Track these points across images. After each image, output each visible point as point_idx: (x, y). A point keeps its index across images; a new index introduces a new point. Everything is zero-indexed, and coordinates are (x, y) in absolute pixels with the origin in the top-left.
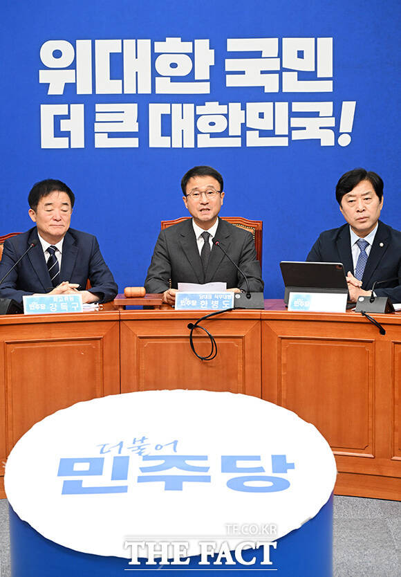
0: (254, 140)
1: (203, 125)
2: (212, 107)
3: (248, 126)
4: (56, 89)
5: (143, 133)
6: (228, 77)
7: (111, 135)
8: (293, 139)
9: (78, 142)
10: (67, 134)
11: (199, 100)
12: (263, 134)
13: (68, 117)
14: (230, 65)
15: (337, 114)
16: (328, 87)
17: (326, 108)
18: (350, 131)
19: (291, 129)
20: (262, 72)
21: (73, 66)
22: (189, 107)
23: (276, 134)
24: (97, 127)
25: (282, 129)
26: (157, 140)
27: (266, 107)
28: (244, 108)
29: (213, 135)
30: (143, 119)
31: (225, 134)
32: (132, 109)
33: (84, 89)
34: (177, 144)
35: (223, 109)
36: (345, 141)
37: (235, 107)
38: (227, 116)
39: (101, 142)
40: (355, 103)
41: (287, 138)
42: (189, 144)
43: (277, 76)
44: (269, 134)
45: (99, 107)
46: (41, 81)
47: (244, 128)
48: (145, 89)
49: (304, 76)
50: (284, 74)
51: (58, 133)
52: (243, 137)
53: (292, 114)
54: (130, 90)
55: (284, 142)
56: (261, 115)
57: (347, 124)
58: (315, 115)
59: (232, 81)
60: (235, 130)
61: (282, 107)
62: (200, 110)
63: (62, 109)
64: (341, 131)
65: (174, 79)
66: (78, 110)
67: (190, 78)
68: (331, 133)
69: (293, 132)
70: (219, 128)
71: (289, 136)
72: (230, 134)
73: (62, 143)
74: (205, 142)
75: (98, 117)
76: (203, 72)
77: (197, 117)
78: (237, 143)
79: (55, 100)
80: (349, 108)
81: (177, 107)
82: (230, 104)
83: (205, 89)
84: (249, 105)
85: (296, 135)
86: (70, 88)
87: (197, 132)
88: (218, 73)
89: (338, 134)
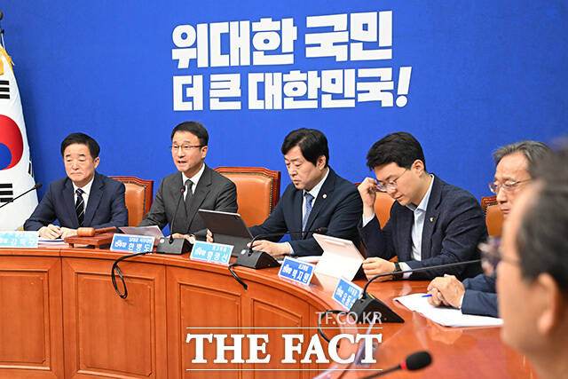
0: (328, 103)
1: (288, 90)
2: (295, 75)
3: (323, 90)
4: (184, 64)
5: (244, 98)
6: (307, 49)
7: (222, 99)
8: (359, 100)
9: (199, 106)
10: (191, 99)
11: (285, 69)
12: (335, 97)
13: (191, 86)
14: (309, 39)
15: (395, 78)
16: (387, 54)
17: (386, 73)
18: (407, 93)
19: (357, 92)
20: (334, 44)
21: (195, 45)
22: (278, 75)
23: (345, 96)
24: (212, 93)
25: (350, 93)
26: (254, 104)
27: (337, 74)
28: (319, 75)
29: (296, 99)
30: (244, 86)
31: (305, 98)
32: (236, 79)
33: (202, 63)
34: (269, 107)
35: (304, 76)
36: (402, 102)
37: (313, 74)
38: (306, 82)
39: (215, 105)
40: (410, 68)
41: (354, 101)
42: (278, 106)
43: (346, 46)
44: (339, 97)
45: (213, 77)
46: (174, 57)
47: (320, 93)
48: (246, 62)
49: (368, 46)
50: (352, 44)
51: (186, 99)
52: (319, 100)
53: (358, 80)
54: (235, 63)
55: (351, 104)
56: (333, 81)
57: (404, 87)
58: (377, 79)
59: (310, 53)
60: (313, 94)
61: (350, 73)
62: (286, 77)
63: (187, 80)
64: (399, 93)
65: (267, 53)
66: (198, 80)
67: (278, 51)
68: (390, 95)
69: (359, 95)
70: (301, 93)
71: (356, 98)
72: (309, 98)
73: (187, 106)
74: (290, 104)
75: (213, 85)
76: (288, 46)
77: (284, 83)
78: (314, 105)
79: (183, 72)
80: (405, 73)
81: (269, 75)
82: (309, 72)
83: (289, 60)
84: (323, 72)
85: (362, 98)
86: (193, 62)
87: (284, 96)
88: (300, 45)
89: (396, 97)
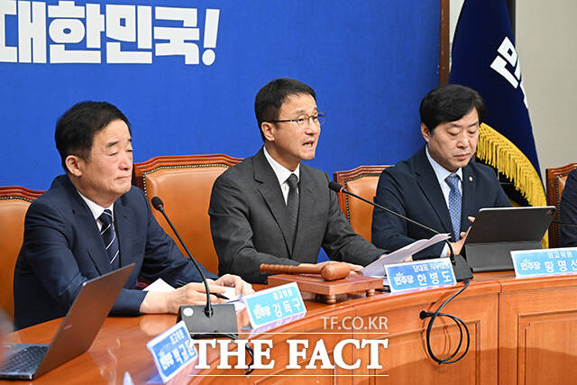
0: (115, 56)
1: (56, 33)
2: (67, 7)
3: (108, 35)
8: (157, 54)
12: (126, 47)
15: (201, 24)
17: (191, 16)
18: (214, 46)
19: (155, 41)
22: (40, 6)
23: (139, 47)
25: (145, 42)
27: (128, 11)
28: (103, 11)
29: (69, 47)
31: (82, 46)
34: (25, 58)
35: (80, 11)
36: (209, 58)
37: (93, 9)
38: (84, 20)
40: (218, 11)
41: (151, 53)
42: (40, 58)
44: (132, 47)
47: (105, 38)
52: (103, 50)
53: (156, 23)
55: (146, 58)
56: (123, 22)
57: (211, 40)
58: (179, 24)
60: (94, 41)
61: (145, 12)
62: (53, 11)
64: (205, 46)
68: (195, 47)
69: (157, 45)
70: (75, 38)
71: (153, 50)
72: (88, 46)
74: (60, 56)
77: (49, 21)
78: (95, 58)
80: (213, 18)
81: (24, 5)
82: (88, 6)
84: (108, 8)
85: (162, 50)
87: (50, 41)
89: (202, 50)
